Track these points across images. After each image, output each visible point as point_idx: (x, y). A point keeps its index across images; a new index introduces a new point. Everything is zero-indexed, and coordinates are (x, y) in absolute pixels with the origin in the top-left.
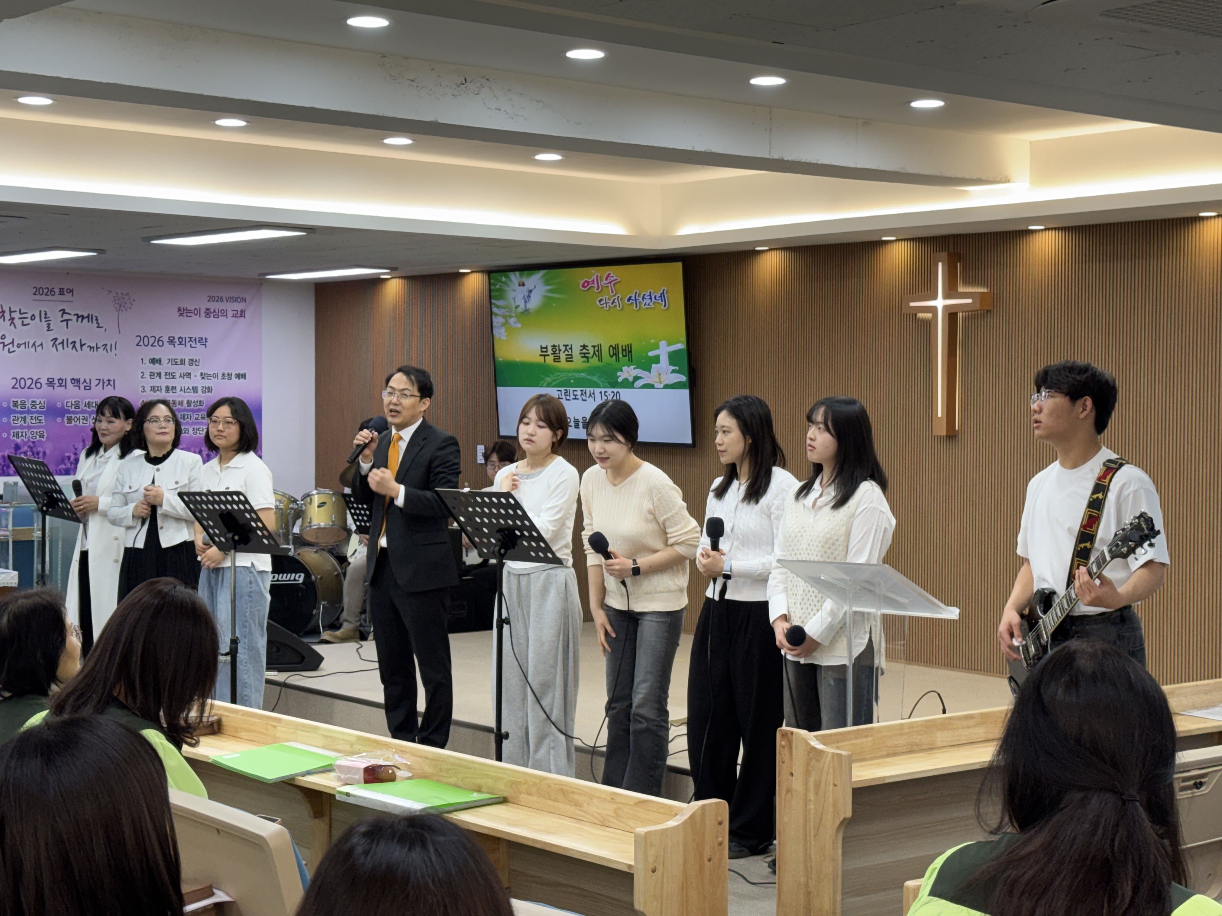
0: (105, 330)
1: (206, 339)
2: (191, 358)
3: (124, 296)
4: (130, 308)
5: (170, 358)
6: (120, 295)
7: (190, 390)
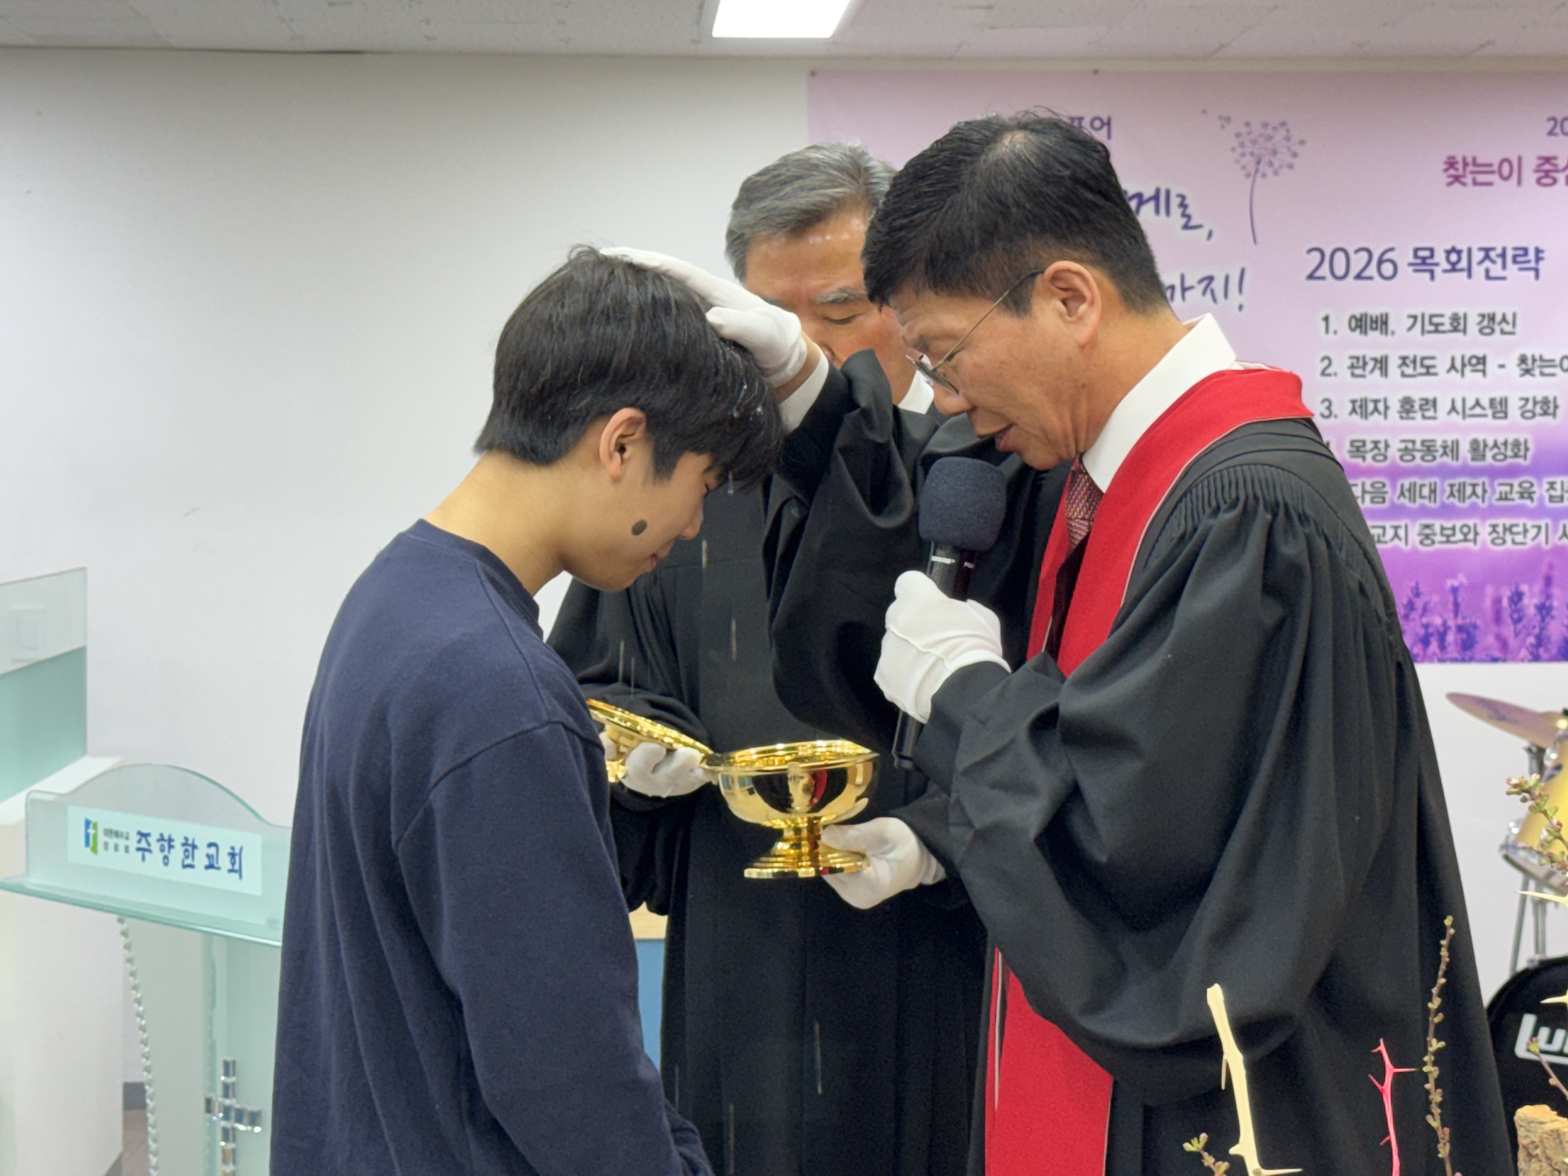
0: (1210, 234)
1: (1538, 251)
2: (1486, 310)
3: (1269, 131)
4: (1291, 166)
5: (1418, 313)
6: (1257, 129)
7: (1483, 408)
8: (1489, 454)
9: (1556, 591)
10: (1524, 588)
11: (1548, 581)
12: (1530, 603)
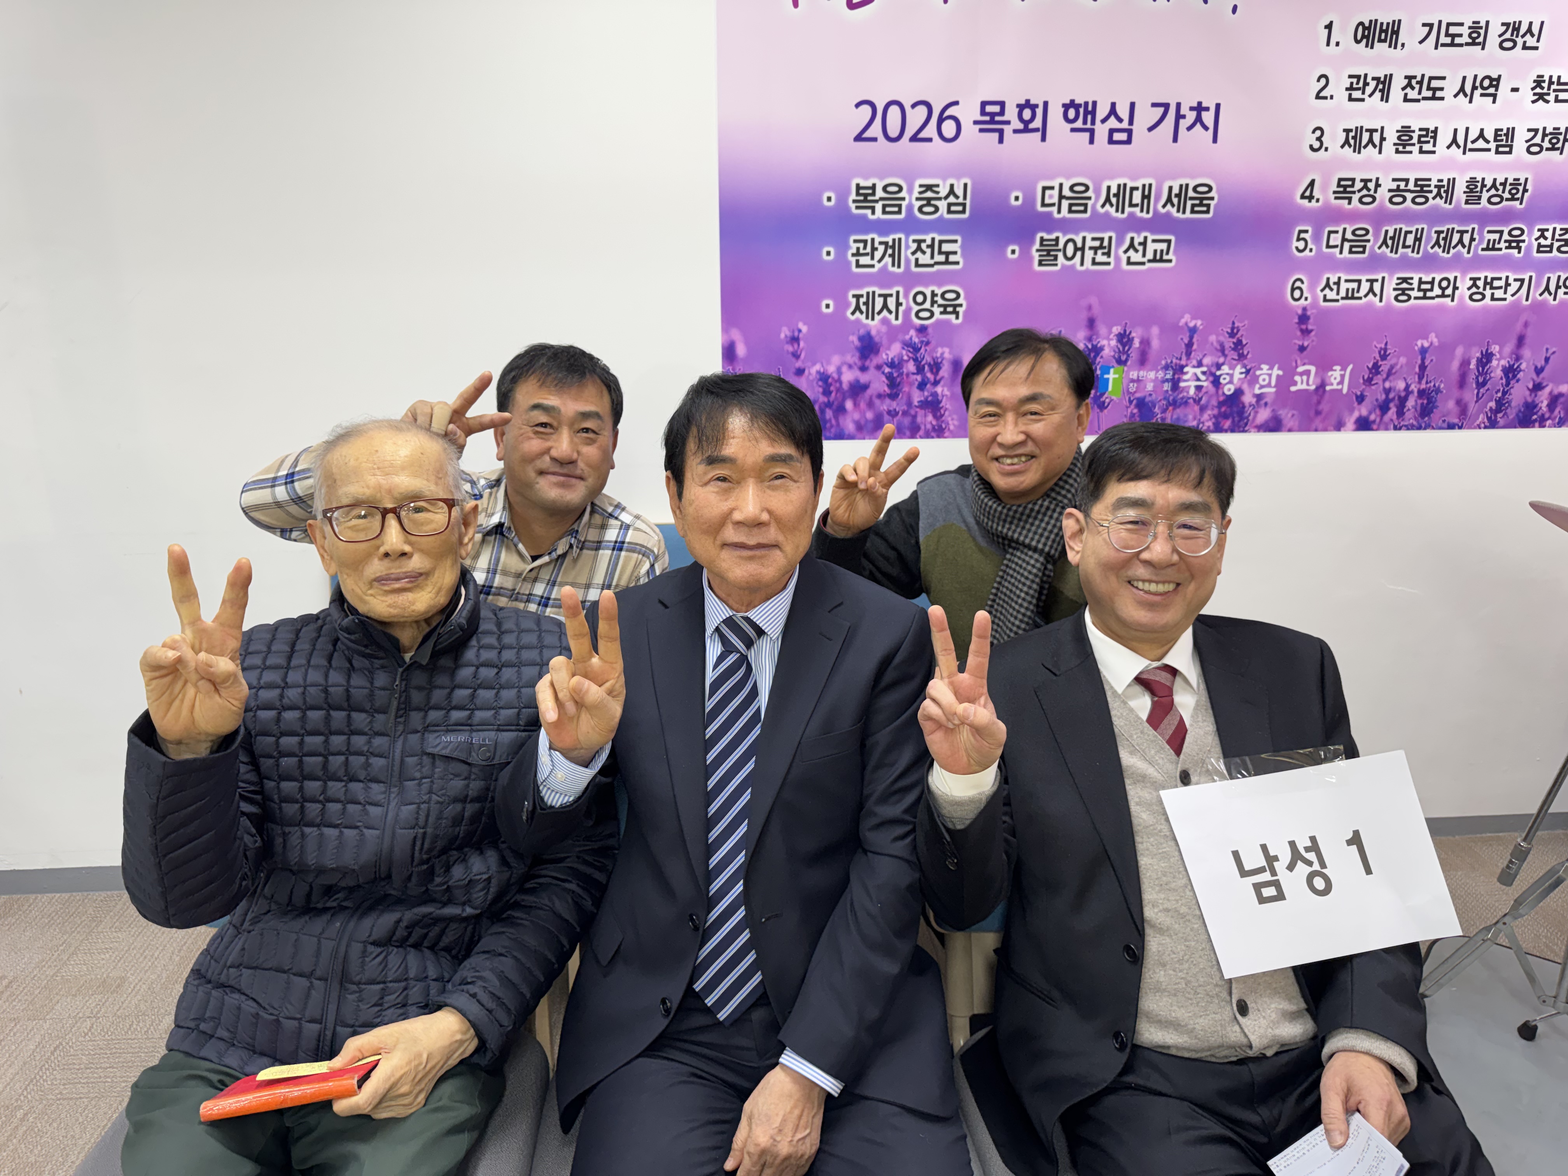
2: (1513, 18)
5: (1435, 20)
7: (1488, 142)
8: (1485, 196)
9: (1526, 353)
10: (1495, 349)
11: (1521, 341)
12: (1497, 365)
